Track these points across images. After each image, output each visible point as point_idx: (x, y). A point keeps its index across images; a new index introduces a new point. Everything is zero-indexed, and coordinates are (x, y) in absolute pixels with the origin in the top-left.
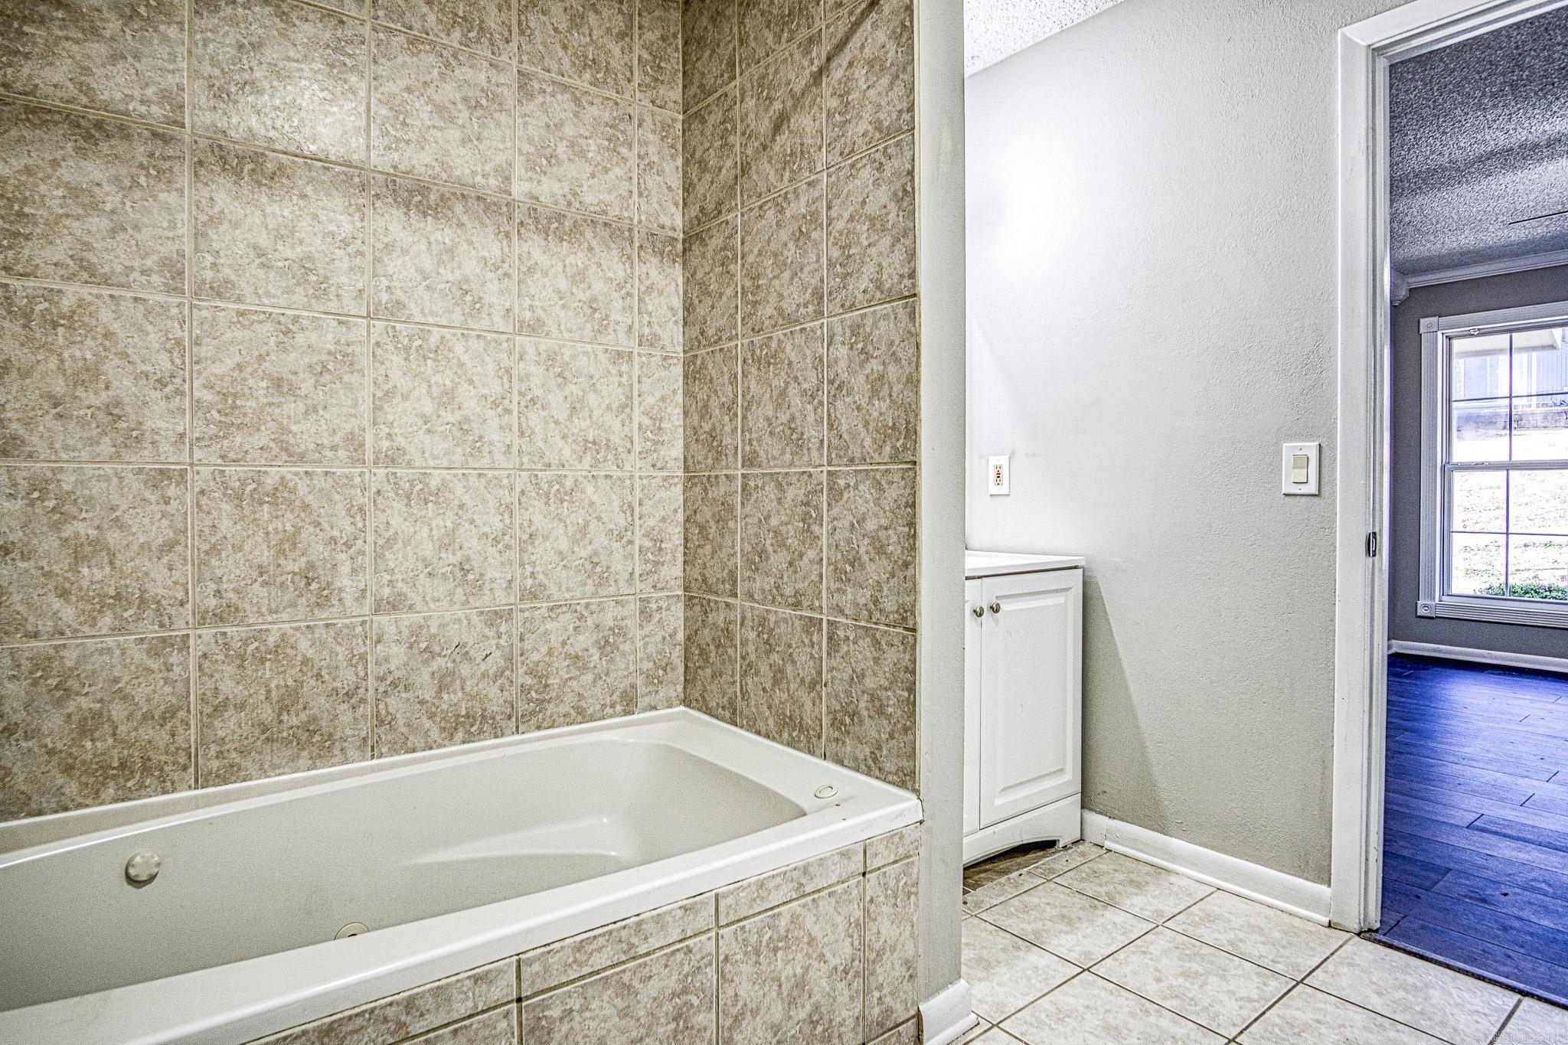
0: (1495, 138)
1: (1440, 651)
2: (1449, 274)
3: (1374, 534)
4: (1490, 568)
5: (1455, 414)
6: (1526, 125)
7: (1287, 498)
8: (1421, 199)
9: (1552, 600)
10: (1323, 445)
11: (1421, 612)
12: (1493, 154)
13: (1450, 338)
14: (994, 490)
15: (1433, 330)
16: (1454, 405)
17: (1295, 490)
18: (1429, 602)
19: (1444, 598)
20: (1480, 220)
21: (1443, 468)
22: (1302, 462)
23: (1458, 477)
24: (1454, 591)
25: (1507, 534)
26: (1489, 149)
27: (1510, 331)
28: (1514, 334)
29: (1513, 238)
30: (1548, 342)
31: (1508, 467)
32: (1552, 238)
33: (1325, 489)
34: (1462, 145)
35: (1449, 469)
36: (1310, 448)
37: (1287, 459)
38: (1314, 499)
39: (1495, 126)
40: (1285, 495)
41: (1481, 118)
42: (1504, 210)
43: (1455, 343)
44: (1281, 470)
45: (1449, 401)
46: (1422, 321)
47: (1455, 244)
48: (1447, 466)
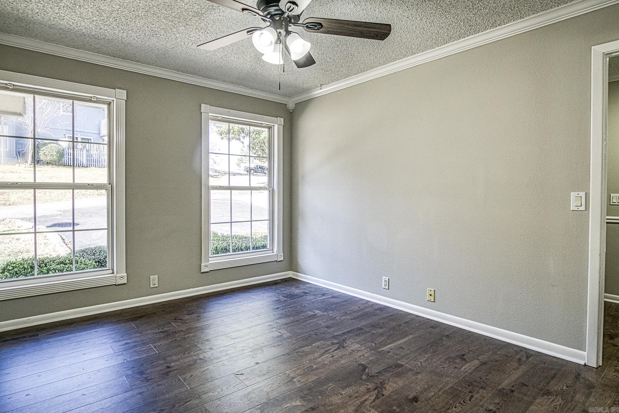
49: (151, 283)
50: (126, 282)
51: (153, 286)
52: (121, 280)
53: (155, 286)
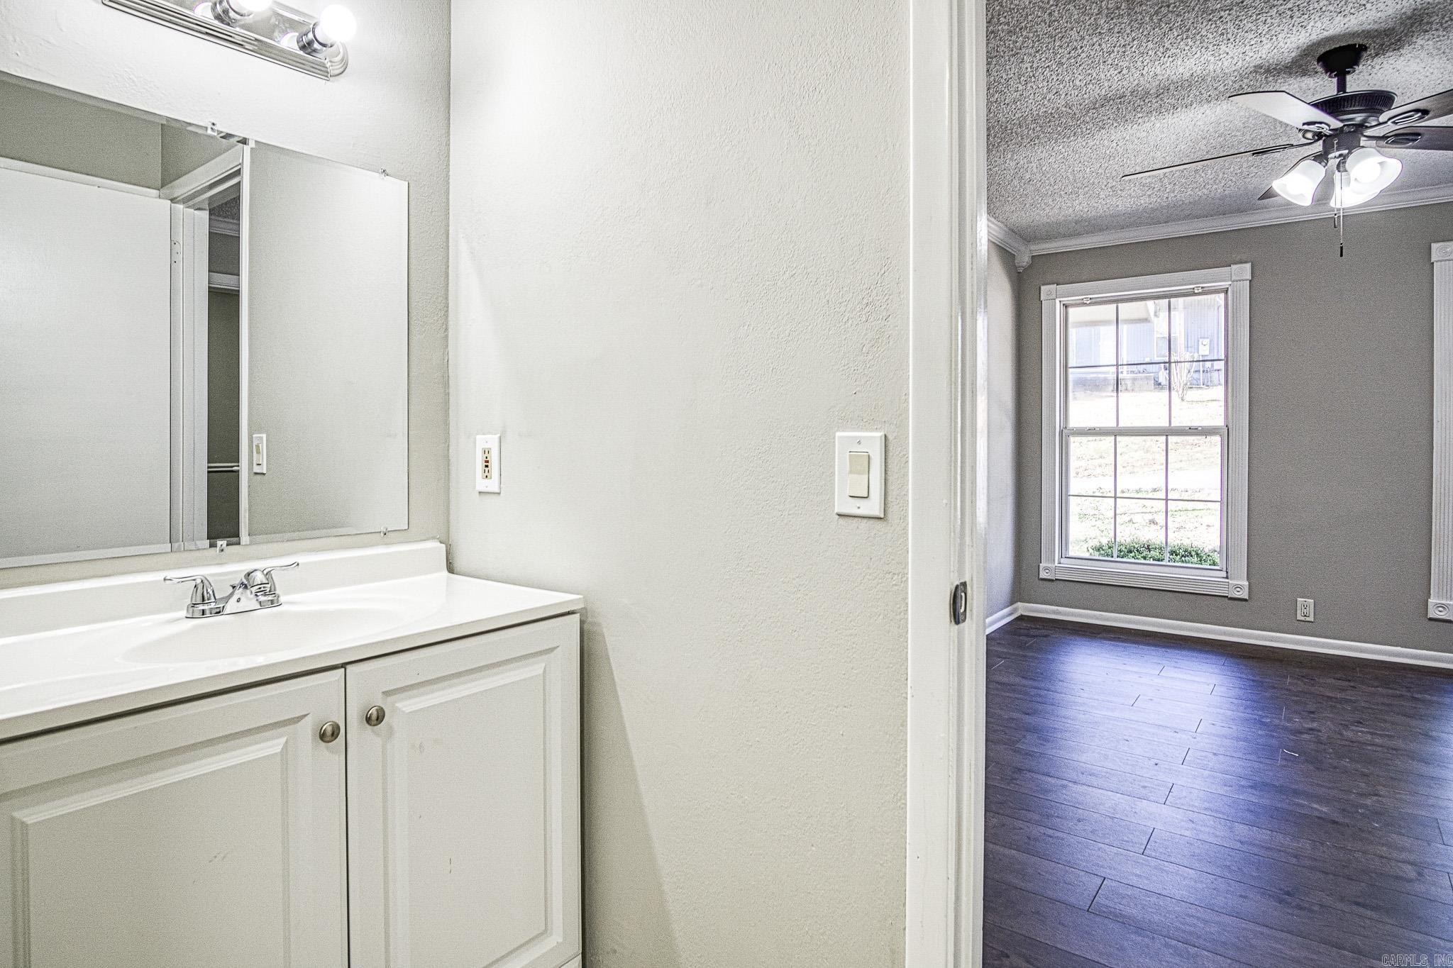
0: (1110, 79)
1: (1059, 613)
2: (1067, 243)
3: (964, 584)
4: (1096, 512)
5: (1071, 377)
6: (1139, 63)
7: (842, 521)
8: (1041, 152)
9: (1151, 562)
10: (890, 437)
11: (1043, 575)
12: (1107, 99)
13: (1066, 306)
14: (482, 485)
15: (1053, 297)
16: (1070, 371)
17: (852, 508)
18: (1050, 565)
19: (1062, 560)
20: (1093, 183)
21: (1061, 432)
22: (862, 463)
23: (1075, 442)
24: (1071, 554)
25: (1115, 498)
26: (1103, 92)
27: (1117, 301)
28: (1120, 305)
29: (1120, 208)
30: (1142, 315)
31: (1116, 433)
32: (1153, 210)
33: (893, 509)
34: (1078, 83)
35: (1066, 434)
36: (871, 441)
37: (841, 462)
38: (878, 524)
39: (1110, 61)
40: (839, 515)
41: (1096, 47)
42: (1114, 174)
43: (1071, 310)
44: (833, 473)
45: (1066, 367)
46: (1043, 288)
47: (1071, 210)
48: (1065, 431)
49: (1299, 612)
50: (1247, 597)
51: (1303, 618)
52: (1238, 592)
53: (1308, 619)
